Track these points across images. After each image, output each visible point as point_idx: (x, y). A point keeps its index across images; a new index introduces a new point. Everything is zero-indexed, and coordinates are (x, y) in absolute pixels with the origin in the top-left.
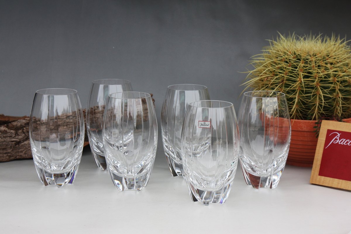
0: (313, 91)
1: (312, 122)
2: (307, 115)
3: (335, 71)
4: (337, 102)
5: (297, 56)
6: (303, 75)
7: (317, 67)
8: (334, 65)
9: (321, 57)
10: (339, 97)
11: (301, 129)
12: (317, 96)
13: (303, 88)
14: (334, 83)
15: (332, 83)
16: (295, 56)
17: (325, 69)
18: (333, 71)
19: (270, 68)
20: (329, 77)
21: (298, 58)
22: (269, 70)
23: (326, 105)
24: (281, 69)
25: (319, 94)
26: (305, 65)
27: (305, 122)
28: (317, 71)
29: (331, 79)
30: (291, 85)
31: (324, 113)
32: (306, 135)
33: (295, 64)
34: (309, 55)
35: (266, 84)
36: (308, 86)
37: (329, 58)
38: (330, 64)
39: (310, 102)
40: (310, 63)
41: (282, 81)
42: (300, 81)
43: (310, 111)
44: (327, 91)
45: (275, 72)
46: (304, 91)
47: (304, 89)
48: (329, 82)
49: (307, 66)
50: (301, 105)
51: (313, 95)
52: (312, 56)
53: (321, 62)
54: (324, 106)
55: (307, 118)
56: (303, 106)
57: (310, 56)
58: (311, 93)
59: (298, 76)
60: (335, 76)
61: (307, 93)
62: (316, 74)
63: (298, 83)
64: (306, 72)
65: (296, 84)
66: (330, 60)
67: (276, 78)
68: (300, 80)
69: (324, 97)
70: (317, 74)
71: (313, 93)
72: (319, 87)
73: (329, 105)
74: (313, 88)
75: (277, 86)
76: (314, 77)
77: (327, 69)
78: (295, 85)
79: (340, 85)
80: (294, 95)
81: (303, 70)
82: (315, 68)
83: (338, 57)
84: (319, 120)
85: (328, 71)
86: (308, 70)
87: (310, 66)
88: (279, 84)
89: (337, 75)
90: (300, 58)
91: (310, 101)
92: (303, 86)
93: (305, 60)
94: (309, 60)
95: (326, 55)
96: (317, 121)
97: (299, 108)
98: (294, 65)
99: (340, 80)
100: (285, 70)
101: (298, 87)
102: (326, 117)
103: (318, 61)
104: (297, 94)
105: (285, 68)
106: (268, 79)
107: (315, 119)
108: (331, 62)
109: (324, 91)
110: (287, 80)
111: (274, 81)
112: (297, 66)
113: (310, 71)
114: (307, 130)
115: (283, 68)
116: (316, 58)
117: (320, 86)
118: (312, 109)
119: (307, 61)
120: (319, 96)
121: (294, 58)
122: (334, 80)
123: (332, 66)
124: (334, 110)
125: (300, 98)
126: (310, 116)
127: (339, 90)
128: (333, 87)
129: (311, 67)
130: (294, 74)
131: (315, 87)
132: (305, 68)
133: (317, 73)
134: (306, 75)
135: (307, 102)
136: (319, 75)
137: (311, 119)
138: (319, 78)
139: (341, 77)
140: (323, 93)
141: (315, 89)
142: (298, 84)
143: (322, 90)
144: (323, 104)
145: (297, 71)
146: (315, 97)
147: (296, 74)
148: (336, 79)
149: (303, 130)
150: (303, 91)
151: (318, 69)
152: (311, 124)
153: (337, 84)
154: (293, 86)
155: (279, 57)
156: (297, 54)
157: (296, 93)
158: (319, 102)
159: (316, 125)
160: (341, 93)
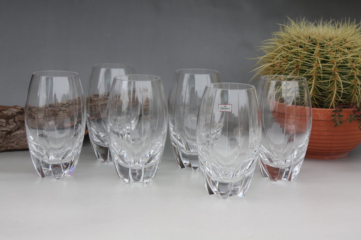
0: (330, 77)
1: (329, 111)
2: (324, 104)
3: (354, 56)
4: (355, 90)
5: (312, 40)
6: (320, 59)
7: (335, 52)
8: (352, 50)
9: (337, 41)
10: (358, 85)
11: (316, 118)
12: (334, 82)
13: (320, 74)
14: (352, 69)
15: (350, 69)
16: (310, 40)
17: (342, 54)
18: (352, 56)
19: (283, 53)
20: (347, 63)
21: (313, 42)
22: (281, 55)
23: (345, 92)
24: (295, 54)
25: (338, 81)
26: (321, 49)
27: (322, 111)
28: (334, 56)
29: (349, 65)
30: (306, 71)
31: (342, 101)
32: (322, 125)
33: (310, 48)
34: (325, 39)
35: (278, 71)
36: (325, 72)
37: (346, 42)
38: (348, 49)
39: (327, 89)
40: (326, 47)
41: (297, 67)
42: (316, 67)
43: (327, 99)
44: (346, 77)
45: (289, 57)
46: (322, 77)
47: (322, 75)
48: (348, 67)
49: (324, 51)
50: (318, 92)
51: (330, 81)
52: (328, 40)
53: (338, 47)
54: (343, 93)
55: (323, 106)
56: (320, 93)
57: (327, 40)
58: (329, 79)
59: (314, 61)
60: (353, 62)
61: (324, 79)
62: (333, 59)
63: (314, 68)
64: (323, 57)
65: (312, 69)
66: (347, 45)
67: (291, 64)
68: (316, 65)
69: (343, 83)
70: (335, 59)
71: (331, 79)
72: (336, 73)
73: (347, 92)
74: (331, 74)
75: (291, 72)
76: (331, 62)
77: (344, 54)
78: (312, 71)
79: (359, 71)
80: (310, 81)
81: (319, 55)
82: (332, 53)
83: (356, 41)
84: (337, 108)
85: (346, 56)
86: (325, 55)
87: (326, 51)
88: (293, 70)
89: (356, 61)
90: (315, 42)
91: (327, 87)
92: (320, 72)
93: (322, 44)
94: (326, 44)
95: (343, 39)
96: (334, 109)
97: (315, 96)
98: (310, 50)
99: (358, 66)
100: (300, 55)
101: (314, 73)
102: (344, 105)
103: (335, 45)
104: (314, 81)
105: (300, 53)
106: (282, 64)
107: (332, 107)
108: (348, 47)
109: (343, 77)
110: (302, 65)
111: (288, 67)
112: (312, 50)
113: (327, 55)
114: (323, 119)
115: (298, 53)
116: (333, 42)
117: (338, 72)
118: (329, 96)
119: (323, 45)
120: (337, 83)
121: (309, 42)
122: (352, 66)
123: (350, 50)
124: (352, 98)
125: (318, 85)
126: (326, 104)
127: (358, 77)
128: (352, 73)
129: (328, 52)
130: (309, 59)
131: (333, 72)
132: (322, 53)
133: (335, 57)
134: (323, 60)
135: (325, 89)
136: (337, 60)
137: (328, 108)
138: (337, 63)
139: (359, 63)
140: (341, 79)
141: (333, 76)
142: (315, 70)
143: (340, 76)
144: (342, 92)
145: (314, 56)
146: (332, 84)
147: (313, 58)
148: (355, 65)
149: (319, 119)
150: (320, 77)
151: (336, 54)
152: (328, 113)
153: (356, 70)
154: (309, 72)
155: (292, 42)
156: (312, 38)
157: (313, 79)
158: (337, 89)
159: (334, 113)
160: (360, 80)
